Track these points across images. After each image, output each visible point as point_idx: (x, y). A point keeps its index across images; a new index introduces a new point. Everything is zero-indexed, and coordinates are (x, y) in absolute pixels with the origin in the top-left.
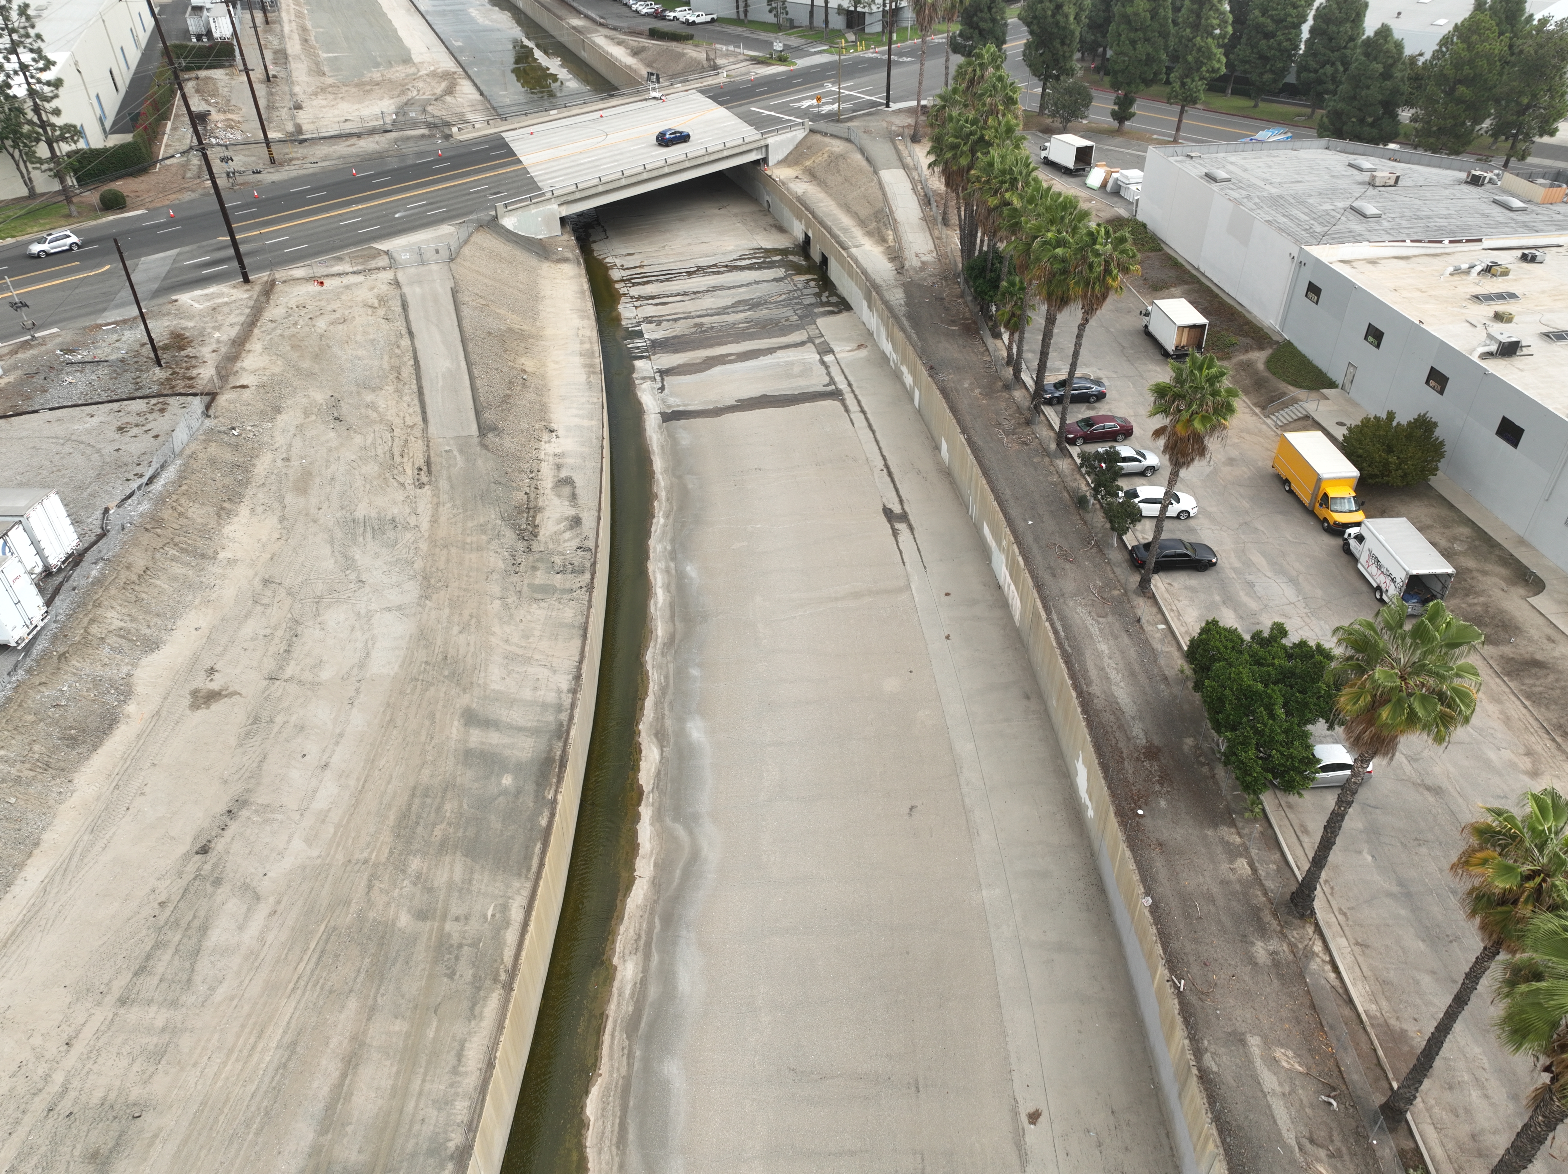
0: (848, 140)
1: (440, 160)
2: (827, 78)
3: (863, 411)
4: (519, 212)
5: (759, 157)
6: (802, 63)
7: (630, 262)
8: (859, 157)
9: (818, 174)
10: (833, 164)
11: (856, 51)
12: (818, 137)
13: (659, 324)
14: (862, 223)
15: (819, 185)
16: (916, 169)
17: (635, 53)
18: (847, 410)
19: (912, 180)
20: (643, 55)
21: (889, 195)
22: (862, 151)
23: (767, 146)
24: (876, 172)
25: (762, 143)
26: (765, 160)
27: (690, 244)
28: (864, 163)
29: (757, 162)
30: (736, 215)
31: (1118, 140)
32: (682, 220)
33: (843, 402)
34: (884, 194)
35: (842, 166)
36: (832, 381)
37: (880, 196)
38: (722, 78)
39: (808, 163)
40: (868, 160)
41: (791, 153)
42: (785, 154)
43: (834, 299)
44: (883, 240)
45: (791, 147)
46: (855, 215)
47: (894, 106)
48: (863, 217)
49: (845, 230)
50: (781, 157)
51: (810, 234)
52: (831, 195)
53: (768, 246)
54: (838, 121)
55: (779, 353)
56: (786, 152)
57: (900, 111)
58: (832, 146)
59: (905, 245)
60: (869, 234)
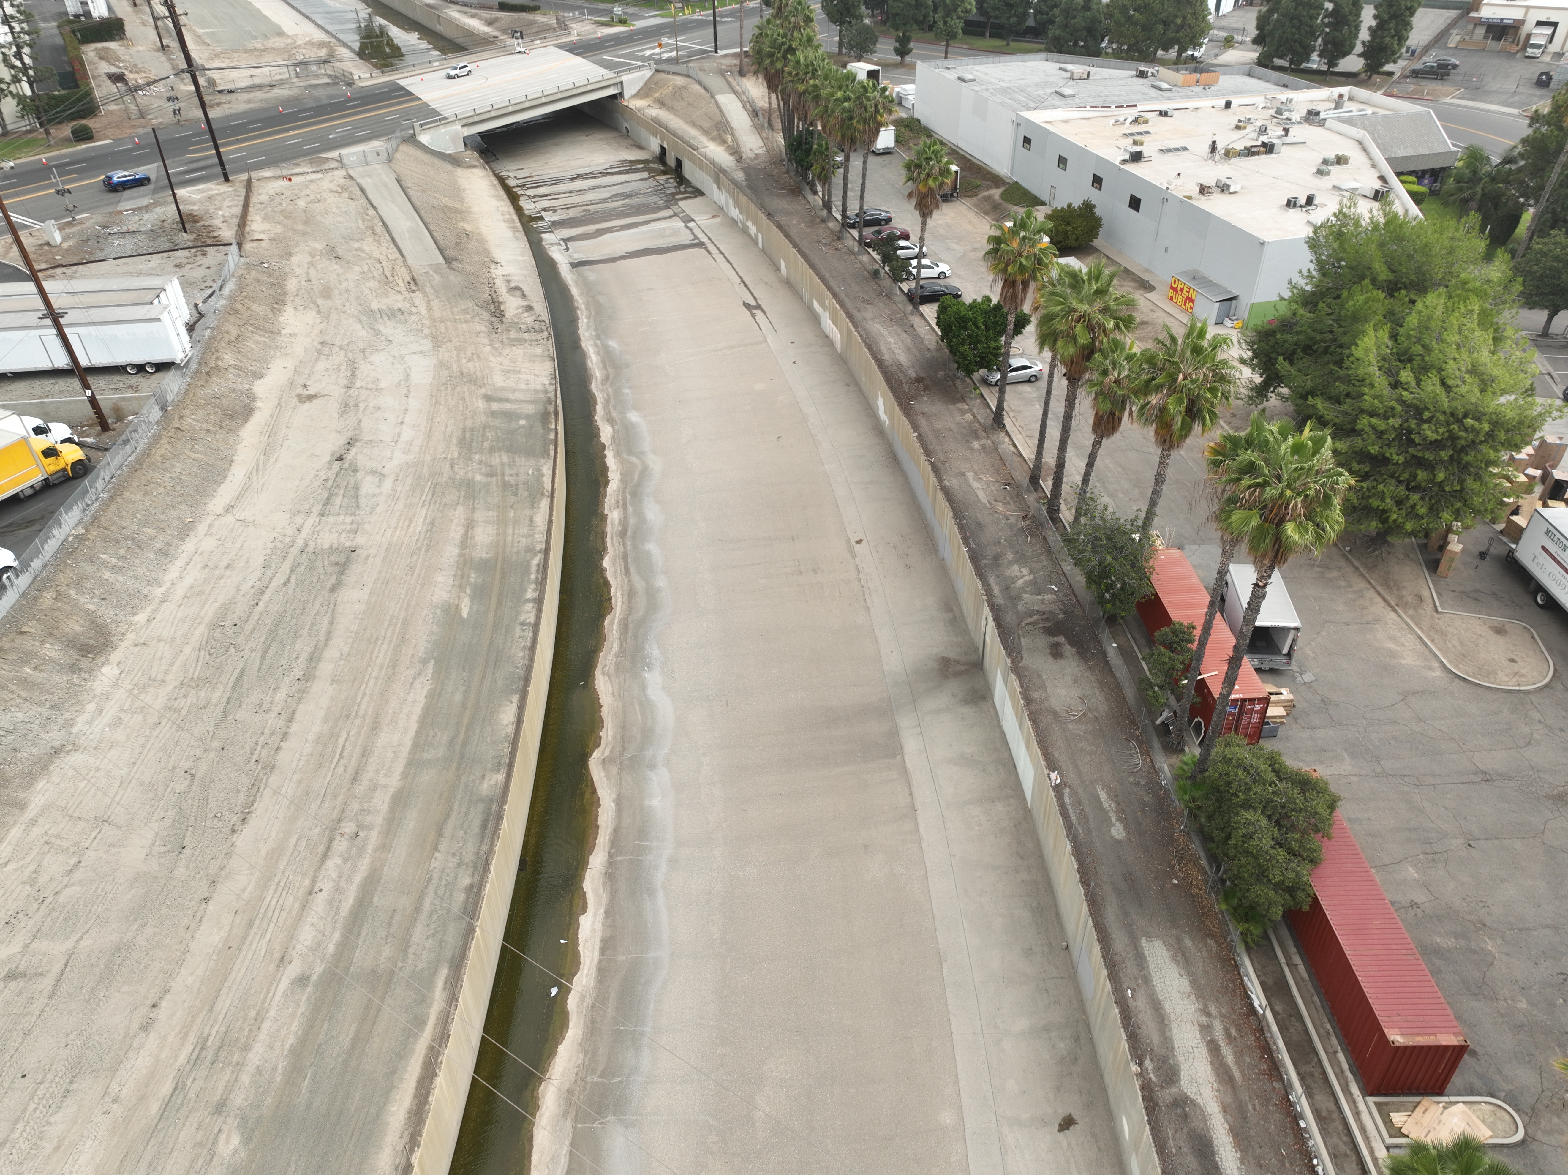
0: (688, 76)
1: (350, 99)
2: (663, 34)
3: (721, 253)
4: (432, 131)
5: (616, 92)
6: (639, 24)
7: (520, 174)
8: (697, 87)
9: (666, 102)
10: (677, 94)
11: (684, 14)
12: (663, 75)
13: (555, 211)
14: (706, 132)
15: (668, 110)
16: (744, 93)
17: (490, 23)
18: (709, 253)
19: (742, 101)
20: (498, 24)
21: (726, 112)
22: (700, 83)
23: (622, 83)
24: (712, 97)
25: (618, 80)
26: (621, 94)
27: (567, 160)
28: (703, 91)
29: (614, 97)
30: (601, 140)
31: (901, 70)
32: (558, 145)
33: (706, 249)
34: (721, 113)
35: (685, 94)
36: (696, 237)
37: (718, 113)
38: (574, 38)
39: (657, 95)
40: (705, 88)
41: (641, 89)
42: (638, 89)
43: (690, 189)
44: (724, 142)
45: (641, 84)
46: (700, 128)
47: (721, 53)
48: (706, 128)
49: (694, 138)
50: (634, 92)
51: (665, 146)
52: (679, 116)
53: (633, 158)
54: (677, 63)
55: (653, 224)
56: (638, 87)
57: (726, 55)
58: (675, 81)
59: (741, 144)
60: (713, 139)
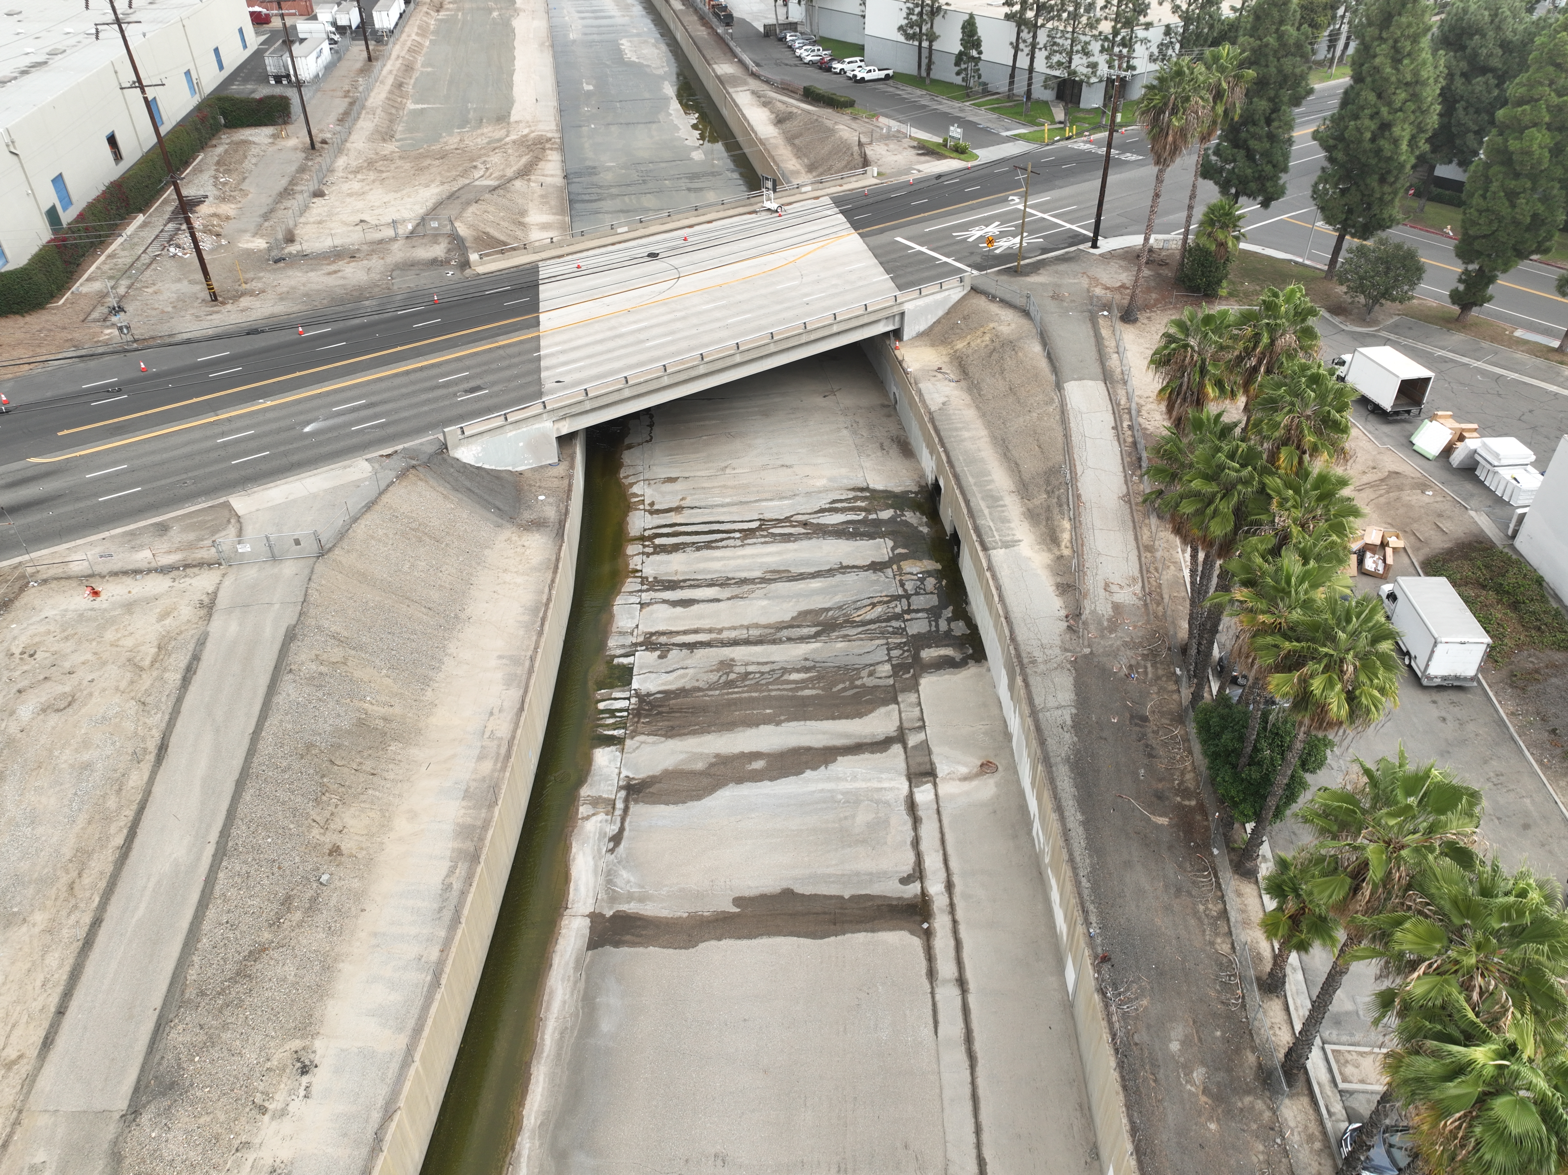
0: (1025, 313)
2: (1015, 185)
4: (486, 438)
5: (891, 328)
6: (986, 155)
8: (1036, 348)
9: (971, 370)
10: (995, 356)
11: (1062, 138)
12: (981, 302)
14: (1024, 489)
15: (969, 390)
16: (1125, 383)
17: (779, 120)
19: (1117, 410)
20: (792, 130)
21: (1075, 439)
22: (1044, 339)
23: (902, 314)
24: (1059, 386)
25: (896, 310)
26: (897, 334)
27: (764, 467)
28: (1043, 364)
29: (886, 335)
31: (1458, 338)
33: (928, 935)
34: (1067, 436)
35: (1009, 363)
37: (1060, 439)
38: (868, 180)
39: (960, 345)
40: (1050, 357)
41: (938, 322)
42: (930, 322)
44: (1051, 538)
45: (940, 313)
46: (1013, 466)
47: (1103, 245)
48: (1026, 477)
49: (994, 500)
50: (922, 327)
51: (942, 483)
52: (983, 415)
54: (1014, 269)
56: (932, 320)
57: (1113, 255)
58: (1000, 321)
59: (1090, 561)
60: (1032, 516)
